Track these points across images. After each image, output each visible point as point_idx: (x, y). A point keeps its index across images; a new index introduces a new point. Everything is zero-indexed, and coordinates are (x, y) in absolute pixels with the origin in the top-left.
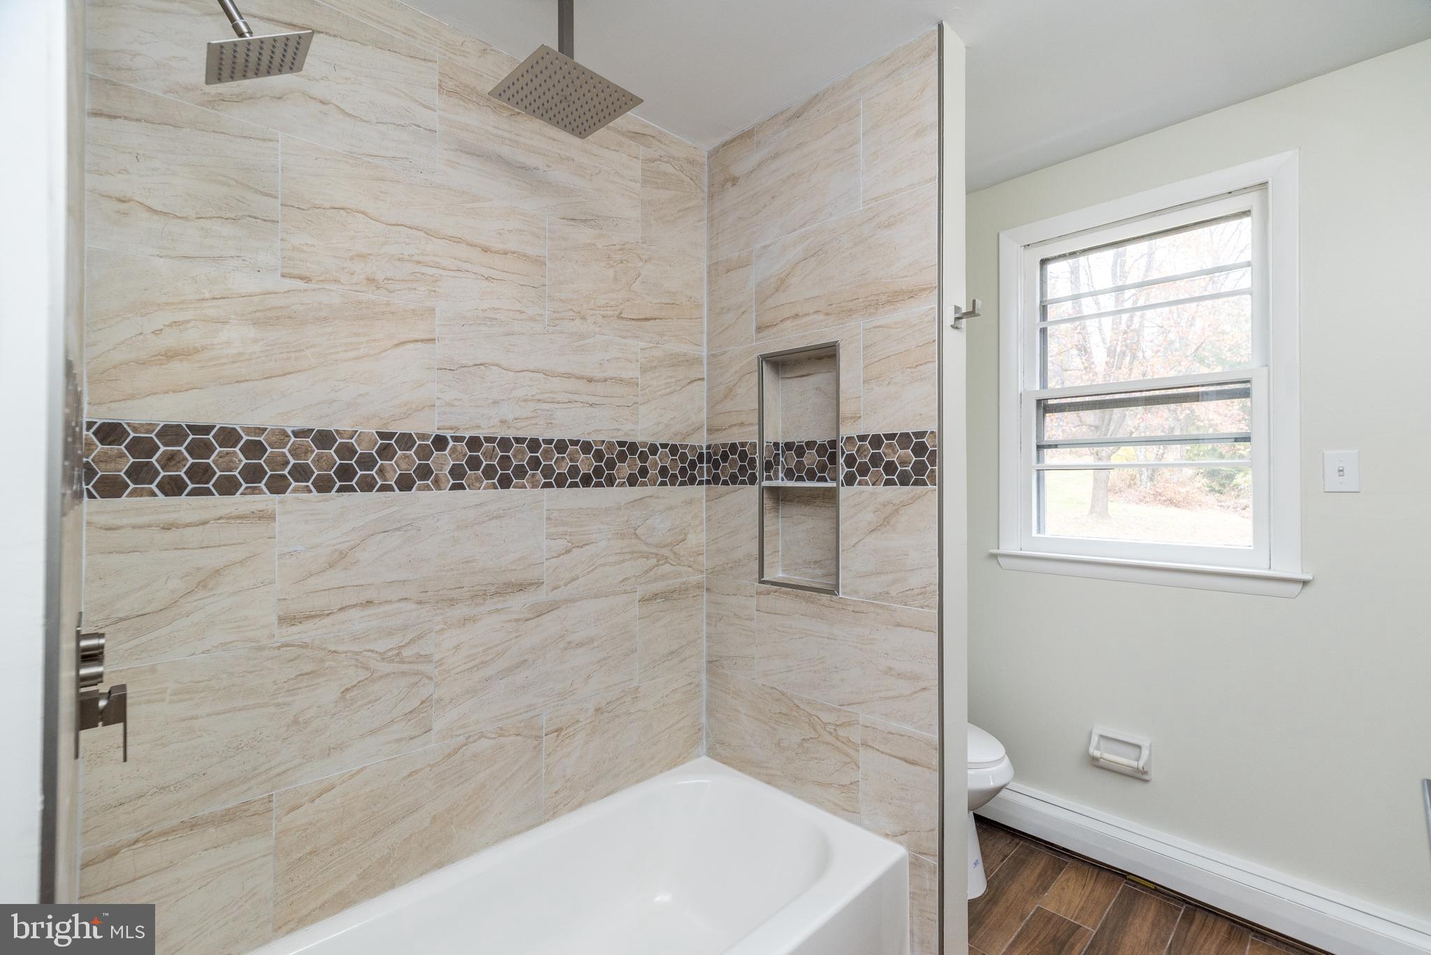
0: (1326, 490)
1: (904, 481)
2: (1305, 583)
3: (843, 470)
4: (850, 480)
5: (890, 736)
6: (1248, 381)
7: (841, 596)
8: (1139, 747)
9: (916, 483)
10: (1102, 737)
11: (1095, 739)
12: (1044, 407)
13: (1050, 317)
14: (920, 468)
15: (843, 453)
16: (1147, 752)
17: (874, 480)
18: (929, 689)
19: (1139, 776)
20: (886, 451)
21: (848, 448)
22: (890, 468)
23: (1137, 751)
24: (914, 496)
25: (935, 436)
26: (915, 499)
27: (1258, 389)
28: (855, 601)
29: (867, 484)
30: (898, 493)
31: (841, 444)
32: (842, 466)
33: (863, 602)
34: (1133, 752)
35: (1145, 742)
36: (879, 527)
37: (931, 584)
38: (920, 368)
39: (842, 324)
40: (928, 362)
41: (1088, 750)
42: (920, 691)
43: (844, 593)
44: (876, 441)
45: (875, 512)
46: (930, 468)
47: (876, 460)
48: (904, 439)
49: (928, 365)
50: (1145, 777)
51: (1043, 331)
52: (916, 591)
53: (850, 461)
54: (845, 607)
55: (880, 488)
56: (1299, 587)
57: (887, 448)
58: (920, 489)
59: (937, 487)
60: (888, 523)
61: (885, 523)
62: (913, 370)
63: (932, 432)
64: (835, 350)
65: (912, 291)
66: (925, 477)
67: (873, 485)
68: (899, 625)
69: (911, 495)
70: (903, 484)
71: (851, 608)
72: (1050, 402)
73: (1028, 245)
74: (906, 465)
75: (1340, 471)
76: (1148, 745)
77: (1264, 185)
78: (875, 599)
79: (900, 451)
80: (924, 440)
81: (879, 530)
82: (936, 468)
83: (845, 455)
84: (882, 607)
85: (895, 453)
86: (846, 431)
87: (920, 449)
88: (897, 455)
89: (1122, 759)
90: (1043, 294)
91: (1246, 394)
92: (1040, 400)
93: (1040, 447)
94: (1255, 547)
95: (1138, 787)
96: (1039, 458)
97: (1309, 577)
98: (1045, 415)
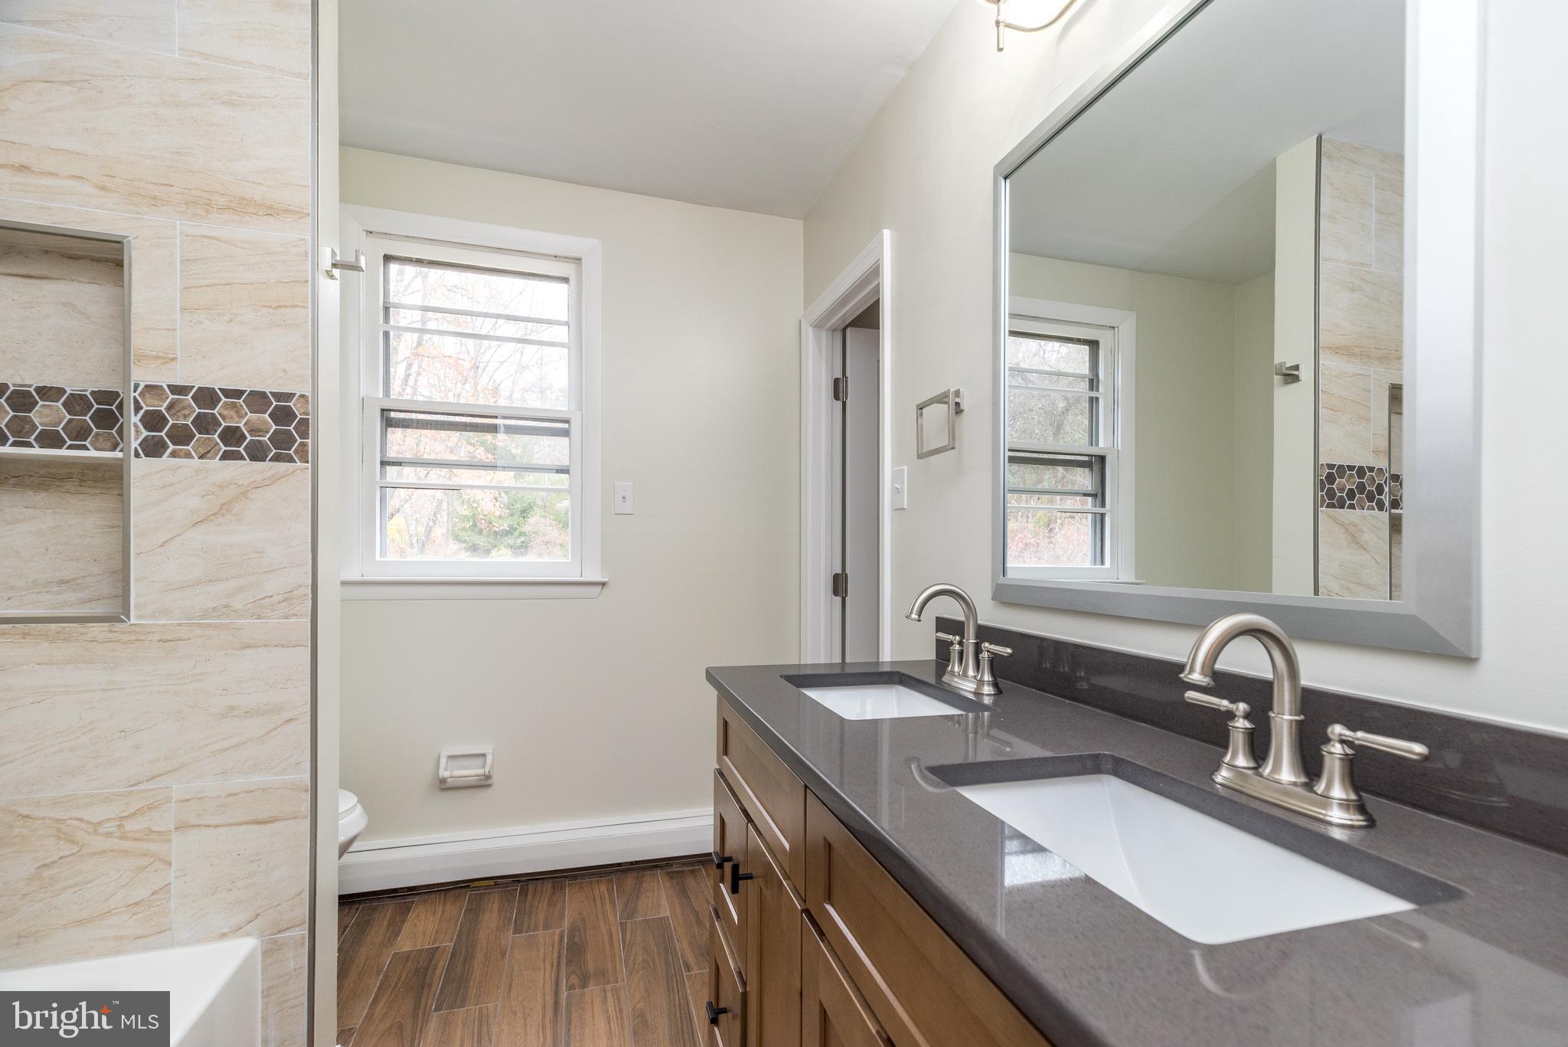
0: (616, 512)
1: (257, 453)
2: (603, 584)
3: (135, 432)
4: (152, 449)
5: (231, 799)
6: (567, 422)
7: (133, 620)
8: (484, 755)
9: (277, 458)
10: (451, 757)
11: (443, 761)
12: (388, 421)
13: (392, 321)
14: (282, 441)
15: (138, 408)
16: (491, 757)
17: (202, 451)
18: (297, 719)
19: (483, 783)
20: (225, 413)
21: (150, 401)
22: (232, 436)
23: (482, 758)
24: (273, 475)
25: (307, 401)
26: (274, 480)
27: (574, 429)
28: (164, 625)
29: (188, 455)
30: (245, 470)
31: (133, 394)
32: (135, 425)
33: (180, 625)
34: (479, 761)
35: (487, 749)
36: (213, 517)
37: (300, 586)
38: (284, 310)
39: (137, 213)
40: (297, 306)
41: (438, 775)
42: (282, 724)
43: (138, 617)
44: (207, 397)
45: (203, 496)
46: (299, 440)
47: (205, 424)
48: (258, 400)
49: (296, 309)
50: (489, 782)
51: (386, 335)
52: (276, 599)
53: (153, 421)
54: (142, 637)
55: (215, 463)
56: (598, 589)
57: (226, 409)
58: (283, 466)
59: (309, 465)
60: (229, 511)
61: (224, 511)
62: (271, 310)
63: (302, 396)
64: (121, 251)
65: (271, 207)
66: (291, 452)
67: (201, 457)
68: (247, 647)
69: (270, 473)
70: (253, 458)
71: (156, 637)
72: (393, 415)
73: (371, 232)
74: (260, 434)
75: (624, 498)
76: (491, 751)
77: (579, 260)
78: (204, 616)
79: (249, 414)
80: (290, 404)
81: (211, 521)
82: (309, 441)
83: (141, 413)
84: (216, 627)
85: (241, 417)
86: (142, 375)
87: (283, 415)
88: (244, 419)
89: (470, 771)
90: (386, 294)
91: (566, 433)
92: (383, 410)
93: (383, 463)
94: (572, 559)
95: (482, 794)
96: (383, 474)
97: (606, 580)
98: (389, 429)
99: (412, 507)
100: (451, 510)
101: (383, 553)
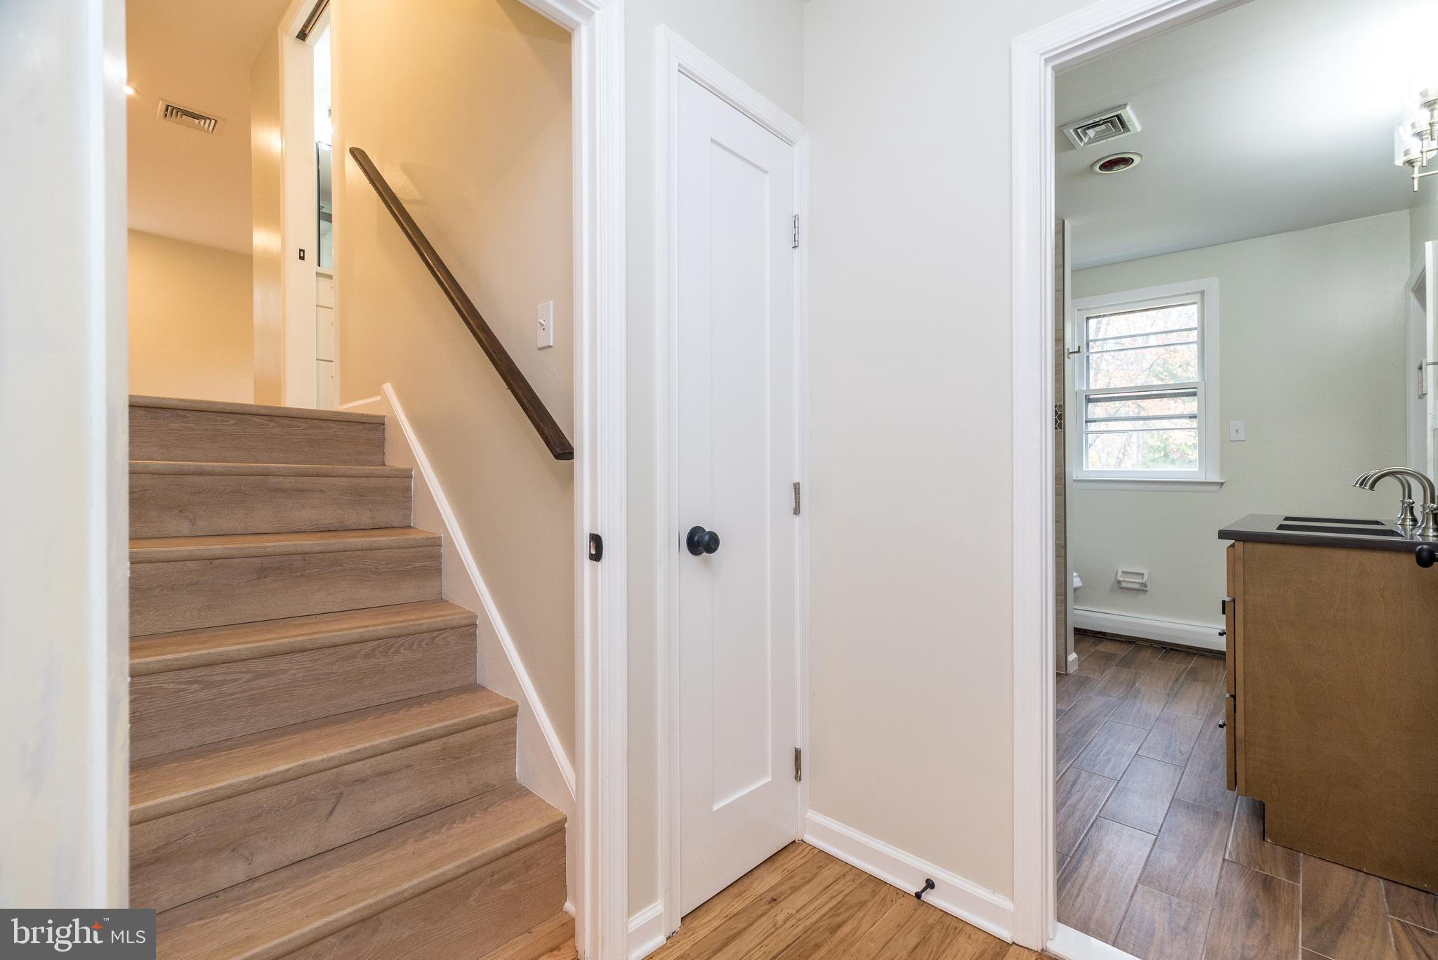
0: (1230, 440)
2: (1222, 484)
6: (1196, 388)
8: (1142, 574)
10: (1123, 572)
11: (1120, 573)
12: (1089, 400)
13: (1091, 351)
16: (1146, 576)
19: (1143, 589)
23: (1141, 576)
27: (1200, 392)
35: (1144, 570)
41: (1117, 580)
50: (1146, 589)
51: (1088, 357)
56: (1218, 486)
72: (1091, 397)
73: (1081, 309)
75: (1237, 431)
76: (1146, 572)
77: (1202, 293)
89: (1133, 582)
90: (1087, 336)
91: (1194, 394)
92: (1086, 396)
93: (1086, 422)
94: (1199, 468)
95: (1142, 597)
96: (1086, 427)
97: (1223, 481)
98: (1089, 404)
99: (1103, 442)
100: (1141, 442)
101: (1087, 466)
